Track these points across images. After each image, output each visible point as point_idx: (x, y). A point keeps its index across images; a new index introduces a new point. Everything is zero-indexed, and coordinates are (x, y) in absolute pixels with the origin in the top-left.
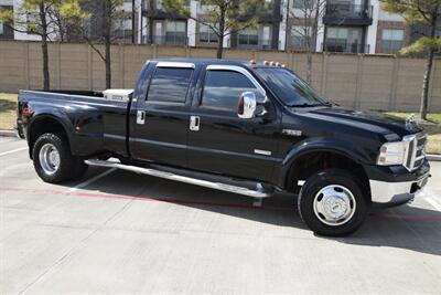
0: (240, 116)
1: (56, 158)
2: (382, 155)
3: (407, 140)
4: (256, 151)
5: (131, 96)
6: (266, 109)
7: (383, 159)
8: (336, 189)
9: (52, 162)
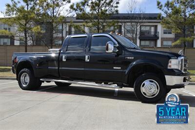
0: (107, 52)
1: (28, 79)
2: (169, 64)
3: (180, 59)
4: (114, 68)
5: (60, 50)
6: (118, 49)
7: (170, 66)
8: (150, 81)
9: (26, 81)
